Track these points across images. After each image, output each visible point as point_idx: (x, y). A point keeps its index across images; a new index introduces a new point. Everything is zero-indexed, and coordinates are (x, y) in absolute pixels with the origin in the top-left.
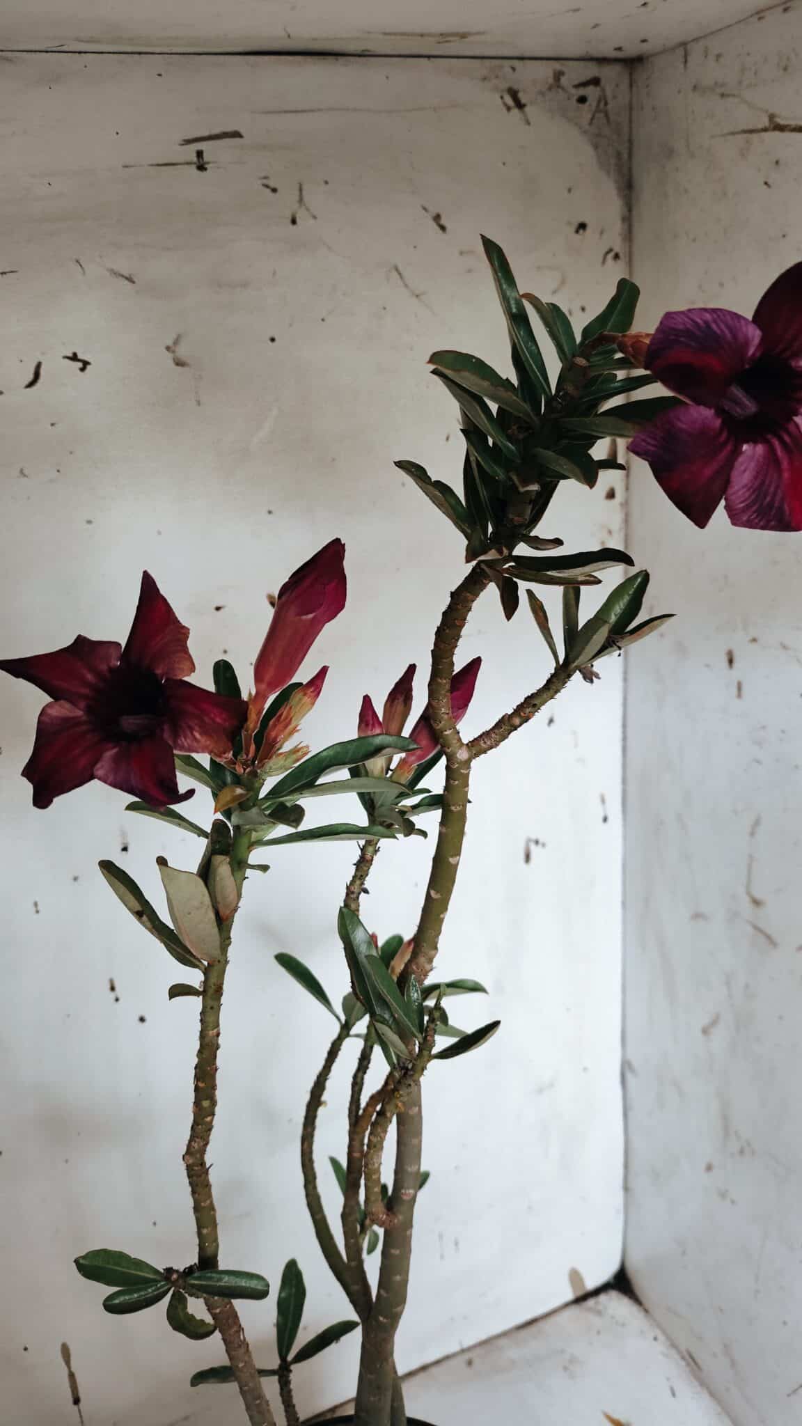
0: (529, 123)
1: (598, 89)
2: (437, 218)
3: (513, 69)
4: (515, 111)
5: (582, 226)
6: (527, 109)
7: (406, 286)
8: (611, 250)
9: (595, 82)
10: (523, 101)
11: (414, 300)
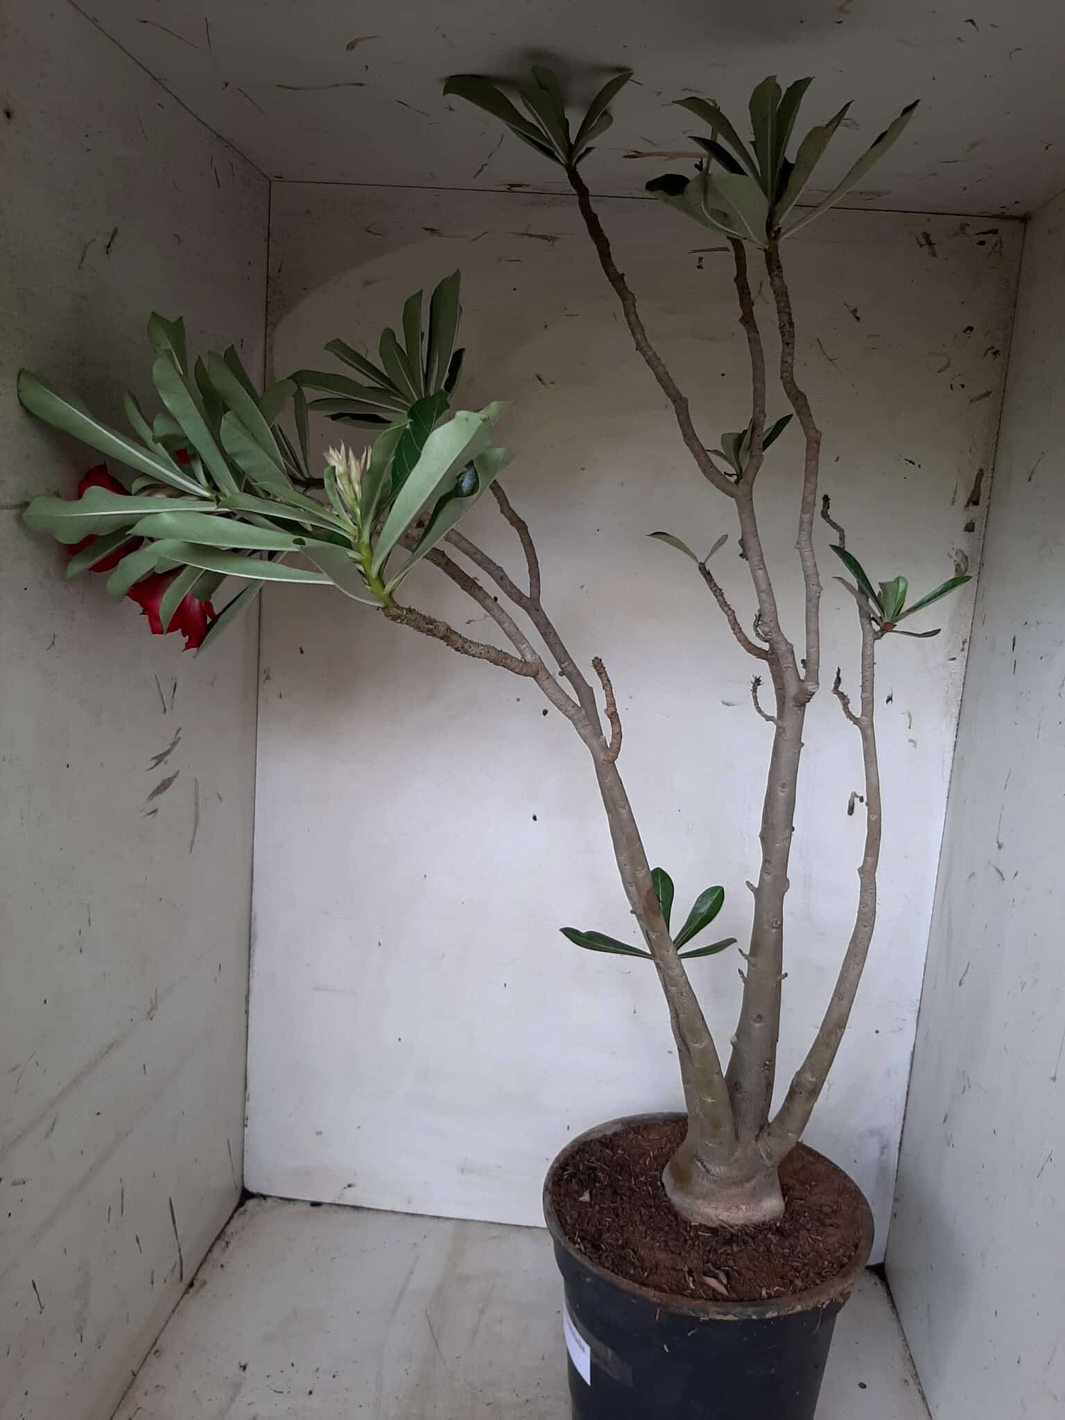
0: (936, 256)
1: (997, 235)
2: (856, 310)
3: (929, 220)
4: (927, 246)
5: (971, 329)
6: (935, 246)
7: (824, 352)
8: (993, 347)
9: (995, 232)
10: (933, 242)
11: (829, 362)
